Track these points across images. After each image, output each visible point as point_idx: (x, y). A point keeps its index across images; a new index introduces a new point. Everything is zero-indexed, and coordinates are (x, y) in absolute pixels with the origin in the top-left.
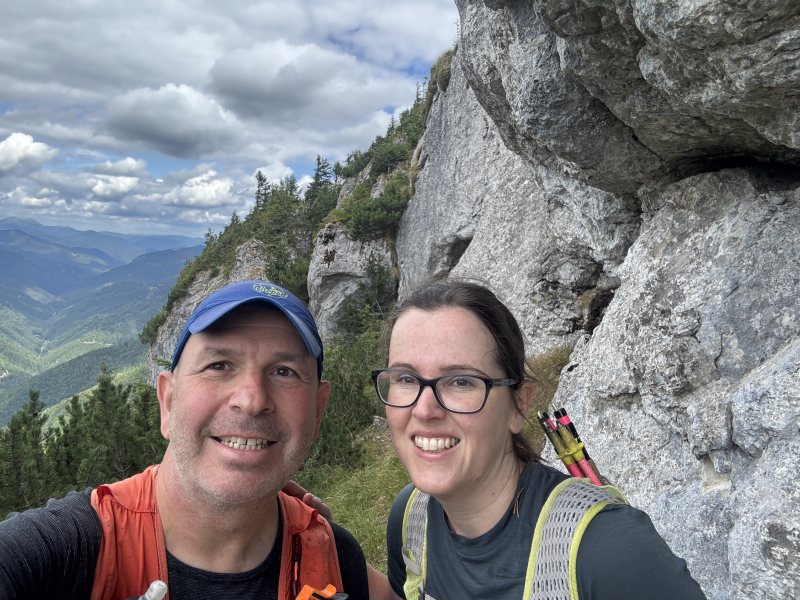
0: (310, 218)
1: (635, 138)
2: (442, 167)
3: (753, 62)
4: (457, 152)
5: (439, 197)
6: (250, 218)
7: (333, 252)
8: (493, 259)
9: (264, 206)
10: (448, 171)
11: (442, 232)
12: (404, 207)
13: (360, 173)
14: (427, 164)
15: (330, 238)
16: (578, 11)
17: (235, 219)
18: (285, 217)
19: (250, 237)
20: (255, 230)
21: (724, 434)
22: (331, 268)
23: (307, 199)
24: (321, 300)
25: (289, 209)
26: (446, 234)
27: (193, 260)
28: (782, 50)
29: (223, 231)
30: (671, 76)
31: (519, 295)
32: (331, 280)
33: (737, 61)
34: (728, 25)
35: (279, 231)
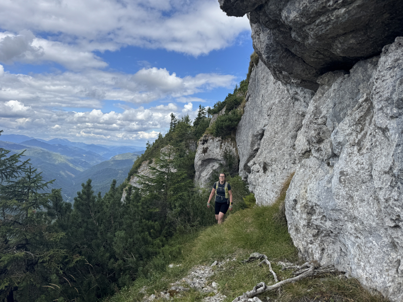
0: (196, 135)
1: (304, 62)
2: (256, 99)
3: (313, 29)
4: (263, 92)
5: (255, 112)
6: (167, 135)
7: (207, 148)
8: (276, 133)
9: (174, 129)
10: (259, 100)
11: (256, 128)
12: (240, 119)
13: (220, 112)
14: (250, 99)
15: (205, 141)
16: (271, 21)
17: (160, 136)
18: (184, 134)
19: (167, 144)
20: (170, 141)
21: (330, 150)
22: (206, 156)
23: (194, 125)
24: (201, 172)
25: (186, 130)
26: (258, 129)
27: (140, 156)
28: (318, 25)
29: (154, 142)
30: (299, 36)
31: (288, 147)
32: (206, 162)
33: (309, 29)
34: (303, 20)
35: (181, 141)
